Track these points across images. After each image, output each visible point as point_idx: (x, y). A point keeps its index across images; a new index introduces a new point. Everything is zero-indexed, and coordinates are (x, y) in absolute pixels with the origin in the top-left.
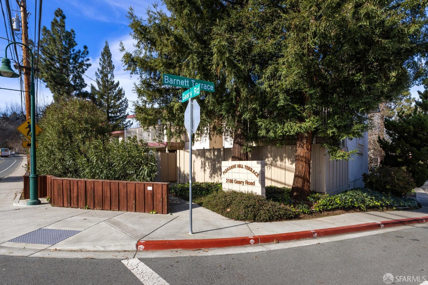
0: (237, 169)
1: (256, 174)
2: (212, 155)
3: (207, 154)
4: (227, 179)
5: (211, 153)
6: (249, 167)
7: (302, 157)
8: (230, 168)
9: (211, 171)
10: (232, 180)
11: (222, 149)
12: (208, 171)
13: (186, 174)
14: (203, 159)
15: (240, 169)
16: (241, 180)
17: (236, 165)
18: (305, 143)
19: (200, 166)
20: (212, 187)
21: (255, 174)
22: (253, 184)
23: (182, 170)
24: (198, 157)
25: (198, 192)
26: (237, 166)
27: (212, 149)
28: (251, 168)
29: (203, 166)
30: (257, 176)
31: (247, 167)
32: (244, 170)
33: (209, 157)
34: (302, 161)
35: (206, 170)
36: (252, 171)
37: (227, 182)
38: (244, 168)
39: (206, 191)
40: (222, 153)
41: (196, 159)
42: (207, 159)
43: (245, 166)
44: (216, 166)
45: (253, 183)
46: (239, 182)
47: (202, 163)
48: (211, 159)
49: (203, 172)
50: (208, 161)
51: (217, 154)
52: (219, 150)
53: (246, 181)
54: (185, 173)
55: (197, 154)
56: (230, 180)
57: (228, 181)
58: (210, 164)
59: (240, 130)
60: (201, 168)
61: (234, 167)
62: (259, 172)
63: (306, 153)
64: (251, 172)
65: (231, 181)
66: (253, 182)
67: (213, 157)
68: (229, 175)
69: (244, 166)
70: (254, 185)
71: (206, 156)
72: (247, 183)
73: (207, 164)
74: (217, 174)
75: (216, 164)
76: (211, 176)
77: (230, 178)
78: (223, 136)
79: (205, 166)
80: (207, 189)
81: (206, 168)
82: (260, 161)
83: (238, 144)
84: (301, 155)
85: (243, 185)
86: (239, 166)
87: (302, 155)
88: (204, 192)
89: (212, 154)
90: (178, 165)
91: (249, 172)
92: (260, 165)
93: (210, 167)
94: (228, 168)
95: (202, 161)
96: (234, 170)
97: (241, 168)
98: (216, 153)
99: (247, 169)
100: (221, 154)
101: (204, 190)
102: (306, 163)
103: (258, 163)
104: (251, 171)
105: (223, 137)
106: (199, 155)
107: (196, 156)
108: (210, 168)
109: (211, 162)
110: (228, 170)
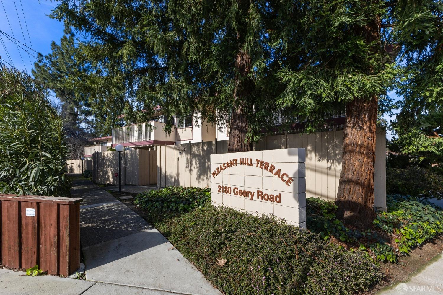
0: (239, 168)
1: (286, 179)
2: (200, 151)
3: (194, 149)
4: (219, 186)
5: (199, 147)
6: (266, 163)
7: (361, 146)
8: (226, 165)
9: (198, 172)
10: (230, 188)
11: (214, 143)
12: (195, 171)
13: (168, 176)
14: (189, 155)
15: (246, 166)
16: (247, 190)
17: (236, 160)
18: (366, 119)
19: (185, 165)
20: (196, 197)
21: (282, 177)
22: (276, 199)
23: (163, 170)
24: (182, 153)
25: (172, 205)
26: (238, 162)
27: (200, 143)
28: (272, 166)
29: (189, 165)
30: (287, 183)
31: (262, 162)
32: (255, 170)
33: (196, 153)
34: (361, 153)
35: (192, 170)
36: (275, 171)
37: (219, 191)
38: (255, 165)
39: (184, 204)
40: (214, 147)
41: (180, 157)
42: (194, 156)
43: (258, 161)
44: (206, 165)
45: (277, 197)
46: (244, 194)
47: (187, 161)
48: (198, 156)
49: (188, 172)
50: (196, 158)
51: (207, 148)
52: (210, 144)
53: (258, 192)
54: (167, 174)
55: (181, 150)
56: (226, 187)
57: (221, 190)
58: (198, 163)
59: (241, 107)
60: (186, 167)
61: (233, 163)
62: (294, 175)
63: (368, 138)
64: (271, 174)
65: (228, 190)
66: (276, 194)
67: (201, 153)
68: (223, 179)
69: (254, 162)
70: (280, 202)
71: (192, 152)
72: (261, 195)
73: (194, 162)
74: (206, 176)
75: (206, 162)
76: (198, 178)
77: (226, 184)
78: (217, 125)
79: (191, 164)
80: (188, 200)
81: (192, 168)
82: (296, 150)
83: (237, 129)
84: (357, 143)
85: (252, 199)
86: (244, 162)
87: (359, 142)
88: (182, 205)
89: (201, 148)
90: (158, 165)
91: (266, 172)
92: (296, 158)
93: (198, 165)
94: (222, 165)
95: (187, 158)
96: (232, 169)
97: (248, 165)
98: (205, 148)
99: (261, 167)
100: (212, 148)
101: (182, 202)
102: (369, 157)
103: (290, 154)
104: (272, 170)
105: (217, 127)
106: (184, 150)
107: (180, 152)
108: (197, 167)
109: (198, 159)
110: (222, 169)
